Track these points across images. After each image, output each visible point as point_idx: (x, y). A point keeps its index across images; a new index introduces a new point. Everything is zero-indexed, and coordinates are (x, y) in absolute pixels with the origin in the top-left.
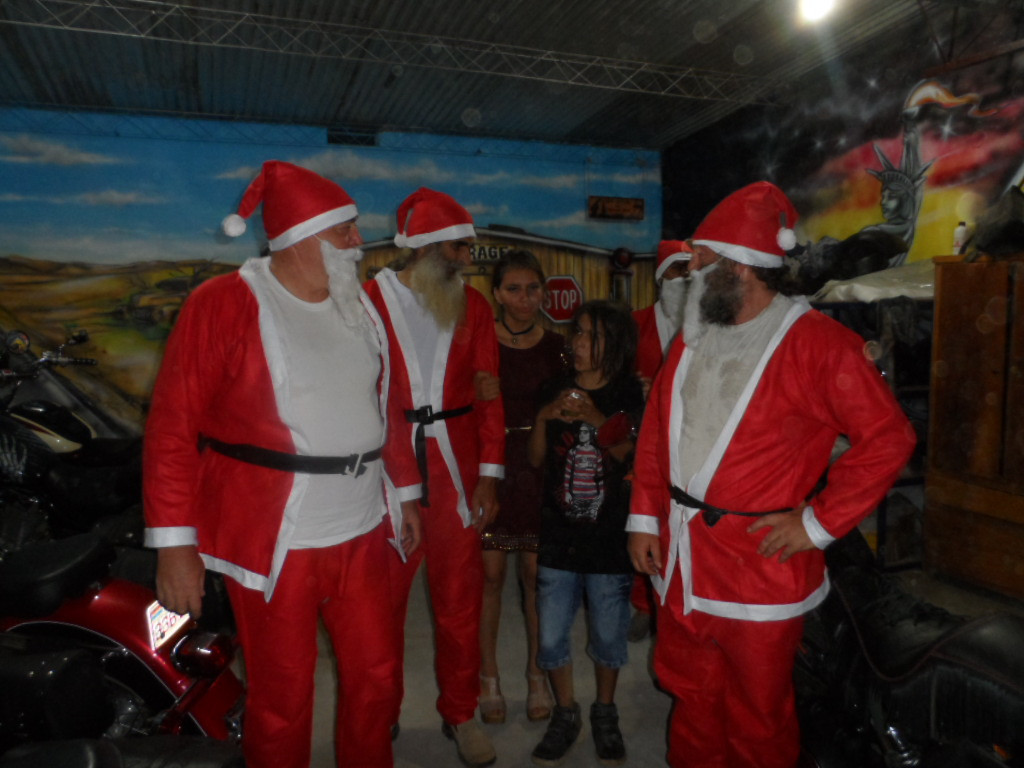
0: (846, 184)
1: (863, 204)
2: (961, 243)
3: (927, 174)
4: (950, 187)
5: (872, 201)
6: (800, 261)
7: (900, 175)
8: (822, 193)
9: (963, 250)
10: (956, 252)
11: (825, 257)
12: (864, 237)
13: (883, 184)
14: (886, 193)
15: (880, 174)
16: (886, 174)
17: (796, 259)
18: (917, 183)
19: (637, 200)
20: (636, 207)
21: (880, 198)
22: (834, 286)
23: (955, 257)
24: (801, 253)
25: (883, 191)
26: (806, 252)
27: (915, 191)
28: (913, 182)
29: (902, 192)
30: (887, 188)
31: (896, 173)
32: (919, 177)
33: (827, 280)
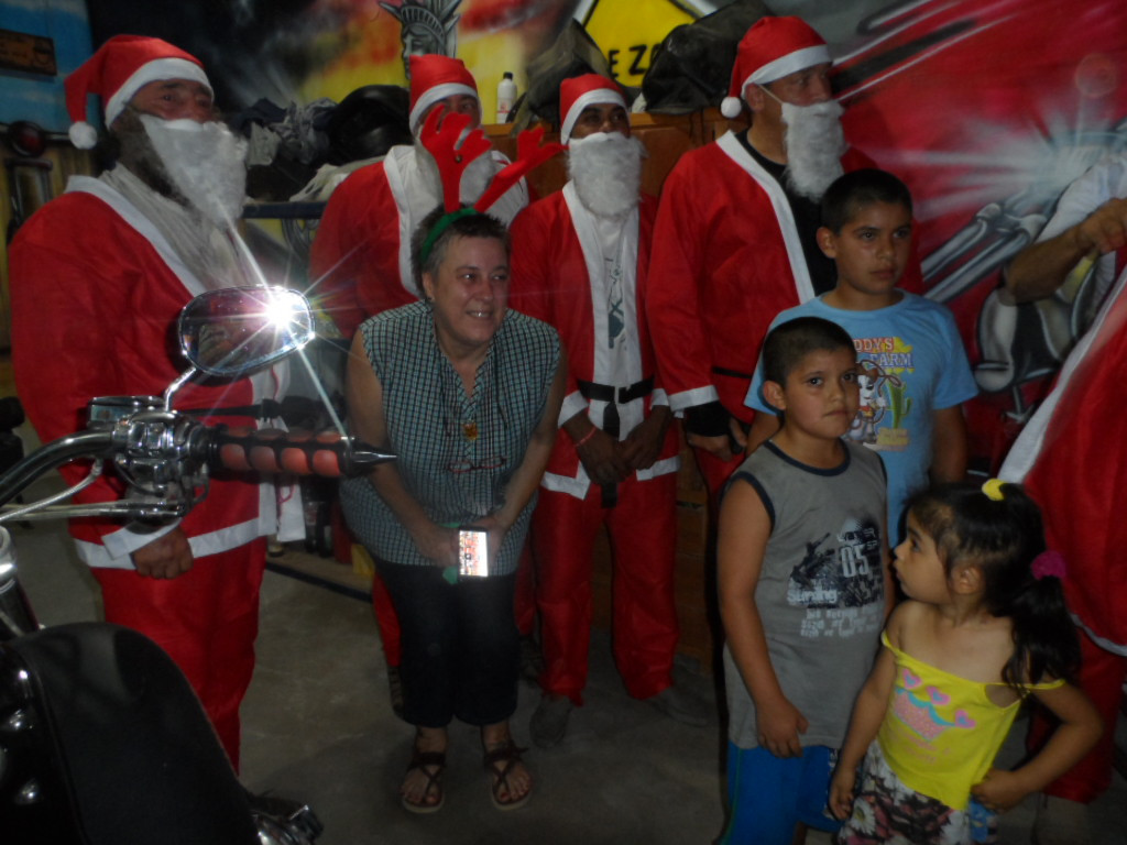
0: (352, 27)
1: (377, 57)
2: (508, 107)
3: (462, 10)
4: (492, 31)
5: (390, 53)
6: (279, 133)
7: (426, 12)
8: (322, 38)
9: (511, 117)
10: (502, 119)
11: (317, 128)
12: (372, 94)
13: (404, 26)
14: (409, 40)
15: (398, 10)
16: (406, 9)
17: (272, 130)
18: (449, 25)
19: (38, 38)
20: (37, 50)
21: (401, 49)
22: (329, 174)
23: (499, 126)
24: (282, 120)
25: (404, 36)
26: (287, 118)
27: (446, 35)
28: (444, 22)
29: (430, 38)
30: (409, 32)
31: (419, 9)
32: (450, 15)
33: (319, 166)
